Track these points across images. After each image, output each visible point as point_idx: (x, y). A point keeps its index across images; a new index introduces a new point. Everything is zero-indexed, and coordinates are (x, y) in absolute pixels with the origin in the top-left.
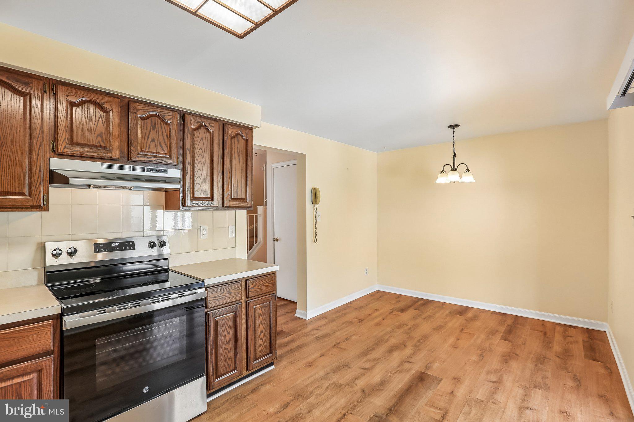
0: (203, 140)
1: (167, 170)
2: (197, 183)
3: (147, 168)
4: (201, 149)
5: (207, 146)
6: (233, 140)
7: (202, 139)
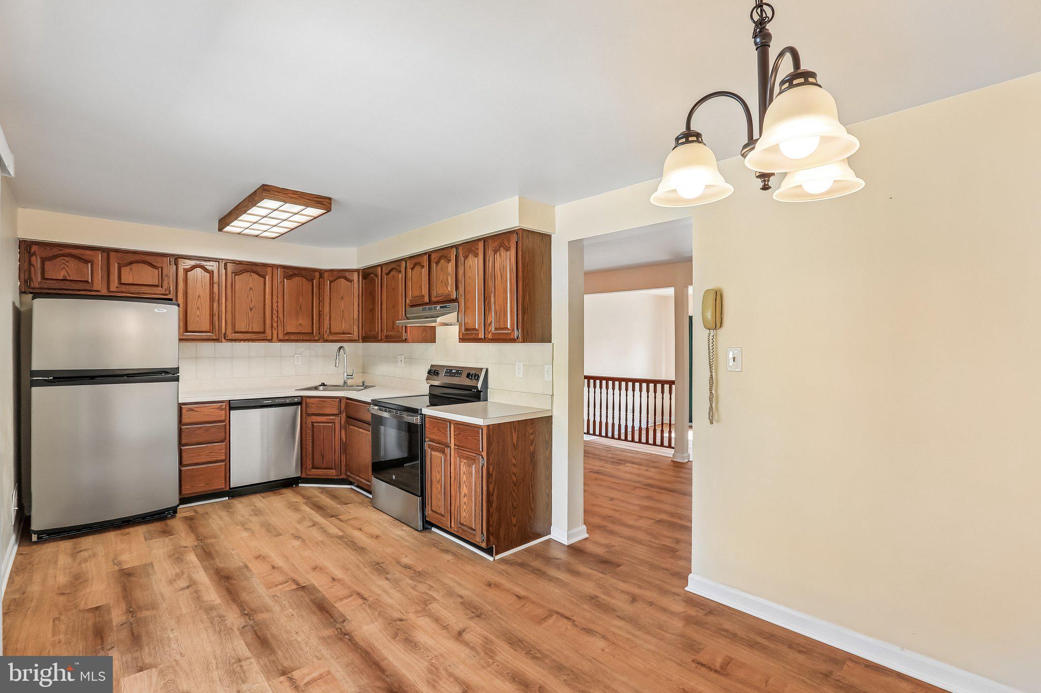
1: (449, 305)
2: (467, 315)
3: (440, 307)
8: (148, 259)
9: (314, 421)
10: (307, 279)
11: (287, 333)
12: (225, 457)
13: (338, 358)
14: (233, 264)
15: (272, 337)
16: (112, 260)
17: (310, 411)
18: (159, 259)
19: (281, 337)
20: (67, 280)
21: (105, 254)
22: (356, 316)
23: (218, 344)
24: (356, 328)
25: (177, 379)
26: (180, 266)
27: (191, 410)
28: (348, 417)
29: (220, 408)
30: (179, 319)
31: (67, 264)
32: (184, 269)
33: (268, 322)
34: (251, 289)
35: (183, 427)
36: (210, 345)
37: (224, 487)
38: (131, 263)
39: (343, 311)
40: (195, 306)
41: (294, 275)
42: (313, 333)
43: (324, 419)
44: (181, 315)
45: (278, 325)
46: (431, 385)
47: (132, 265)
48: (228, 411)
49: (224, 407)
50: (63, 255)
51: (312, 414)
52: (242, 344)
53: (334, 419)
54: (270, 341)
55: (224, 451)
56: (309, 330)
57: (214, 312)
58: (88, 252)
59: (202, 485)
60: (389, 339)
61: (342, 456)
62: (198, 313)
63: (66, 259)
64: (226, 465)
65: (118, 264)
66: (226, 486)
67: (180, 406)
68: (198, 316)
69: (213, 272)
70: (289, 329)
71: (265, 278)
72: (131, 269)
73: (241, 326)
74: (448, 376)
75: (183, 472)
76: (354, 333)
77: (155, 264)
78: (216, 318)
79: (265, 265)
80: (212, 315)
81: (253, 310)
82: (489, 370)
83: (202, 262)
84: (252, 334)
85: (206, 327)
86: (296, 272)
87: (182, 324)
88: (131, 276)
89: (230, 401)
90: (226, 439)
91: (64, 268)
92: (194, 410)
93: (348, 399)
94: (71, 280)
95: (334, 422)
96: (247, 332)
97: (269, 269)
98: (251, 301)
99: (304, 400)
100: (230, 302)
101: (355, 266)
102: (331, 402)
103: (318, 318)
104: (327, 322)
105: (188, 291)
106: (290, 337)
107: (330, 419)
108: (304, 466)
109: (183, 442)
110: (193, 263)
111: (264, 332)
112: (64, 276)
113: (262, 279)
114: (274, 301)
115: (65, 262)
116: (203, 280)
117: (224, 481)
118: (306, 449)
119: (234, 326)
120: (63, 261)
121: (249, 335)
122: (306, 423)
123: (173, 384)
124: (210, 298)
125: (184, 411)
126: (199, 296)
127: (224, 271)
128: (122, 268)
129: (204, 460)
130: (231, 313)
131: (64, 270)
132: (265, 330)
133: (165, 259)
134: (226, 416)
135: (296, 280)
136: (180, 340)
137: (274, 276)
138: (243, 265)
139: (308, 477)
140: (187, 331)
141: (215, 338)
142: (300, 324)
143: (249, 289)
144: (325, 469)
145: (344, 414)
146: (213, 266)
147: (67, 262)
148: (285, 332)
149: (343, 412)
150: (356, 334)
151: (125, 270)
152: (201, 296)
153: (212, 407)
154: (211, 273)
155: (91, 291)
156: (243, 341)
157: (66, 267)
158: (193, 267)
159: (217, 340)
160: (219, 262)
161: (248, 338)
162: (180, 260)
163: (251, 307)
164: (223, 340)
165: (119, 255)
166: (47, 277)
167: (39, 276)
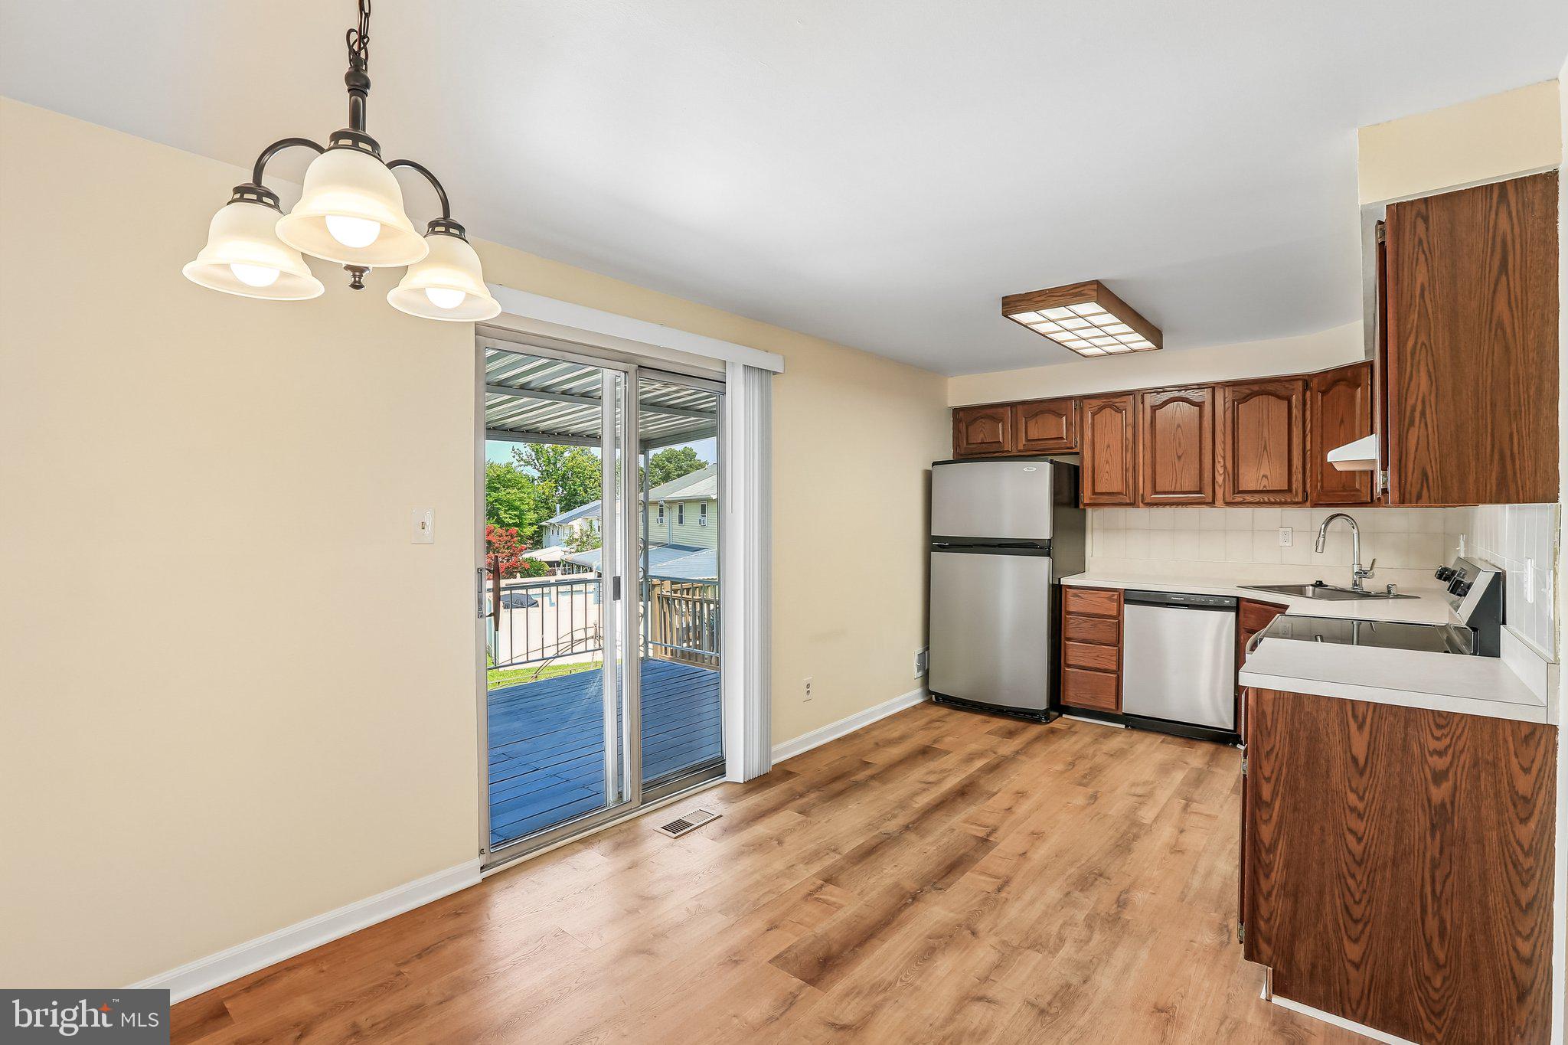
8: (1052, 406)
10: (1278, 397)
11: (1242, 492)
12: (1116, 666)
14: (1153, 395)
15: (1215, 499)
16: (1020, 414)
17: (1249, 624)
19: (1229, 498)
20: (985, 443)
21: (1014, 410)
23: (1131, 510)
25: (1047, 554)
26: (1085, 409)
27: (1075, 595)
29: (1110, 599)
31: (984, 426)
33: (1208, 474)
34: (1178, 426)
35: (1067, 616)
36: (1121, 512)
37: (1113, 708)
38: (1036, 415)
40: (1104, 459)
41: (1251, 394)
42: (1290, 490)
45: (1224, 478)
47: (1039, 416)
48: (1122, 604)
49: (1116, 597)
50: (982, 417)
51: (1250, 630)
52: (1168, 510)
54: (1212, 503)
55: (1114, 658)
56: (1282, 487)
57: (1128, 465)
58: (1000, 410)
59: (1087, 696)
62: (1107, 468)
63: (984, 420)
64: (1116, 677)
65: (1025, 418)
66: (1116, 706)
68: (1107, 472)
69: (1125, 410)
70: (1243, 485)
71: (1201, 406)
72: (1037, 422)
73: (1165, 482)
77: (1057, 412)
78: (1131, 475)
79: (1201, 387)
80: (1125, 470)
81: (1183, 458)
83: (1112, 400)
84: (1183, 496)
85: (1118, 487)
87: (1089, 483)
88: (1038, 430)
89: (1125, 590)
91: (983, 430)
92: (1079, 596)
94: (988, 444)
96: (1175, 493)
98: (1180, 446)
99: (1244, 603)
100: (1149, 450)
103: (1301, 464)
105: (1095, 440)
110: (1100, 402)
111: (1201, 492)
112: (983, 439)
113: (1197, 409)
114: (1218, 442)
115: (983, 424)
116: (1113, 423)
117: (1114, 699)
119: (1154, 482)
120: (981, 423)
121: (1177, 496)
124: (1122, 447)
125: (1068, 596)
126: (1109, 446)
127: (1140, 406)
128: (1028, 423)
129: (1091, 666)
130: (1151, 466)
131: (983, 432)
132: (1202, 488)
133: (1069, 403)
134: (1118, 610)
135: (1257, 400)
137: (1216, 402)
138: (1166, 393)
140: (1094, 493)
141: (1130, 502)
142: (1263, 476)
143: (1175, 427)
146: (1127, 402)
147: (985, 423)
148: (1237, 492)
151: (1032, 424)
152: (1111, 447)
153: (1101, 596)
154: (1122, 411)
155: (1003, 452)
156: (1168, 507)
158: (1101, 408)
159: (1132, 505)
160: (1133, 394)
161: (1177, 501)
162: (1088, 401)
163: (1179, 454)
164: (1141, 504)
165: (1026, 407)
166: (970, 442)
167: (965, 441)
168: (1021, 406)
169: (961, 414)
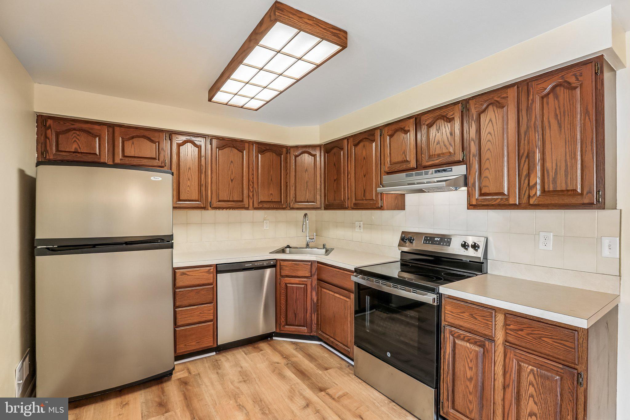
0: (492, 121)
1: (451, 169)
2: (485, 177)
3: (435, 171)
4: (490, 133)
5: (498, 126)
6: (545, 100)
7: (490, 120)
8: (147, 133)
9: (288, 282)
10: (276, 154)
11: (261, 202)
12: (214, 317)
13: (304, 223)
14: (217, 140)
15: (249, 206)
16: (117, 134)
17: (284, 273)
18: (156, 134)
19: (256, 205)
20: (79, 153)
21: (111, 130)
22: (318, 187)
23: (204, 212)
24: (318, 197)
25: (171, 247)
26: (173, 140)
27: (183, 274)
28: (319, 280)
29: (208, 272)
30: (173, 189)
31: (78, 137)
32: (177, 143)
33: (245, 192)
34: (232, 162)
35: (177, 290)
36: (197, 212)
37: (212, 344)
38: (133, 138)
39: (307, 182)
40: (186, 177)
41: (266, 150)
42: (281, 202)
43: (297, 280)
44: (175, 186)
45: (253, 194)
46: (402, 252)
47: (134, 139)
48: (215, 274)
49: (212, 270)
50: (74, 129)
51: (286, 276)
52: (224, 211)
53: (306, 281)
54: (247, 209)
55: (212, 311)
56: (277, 199)
57: (202, 183)
58: (97, 127)
59: (194, 343)
60: (357, 207)
61: (313, 315)
62: (189, 184)
63: (78, 133)
64: (214, 324)
65: (122, 138)
66: (214, 343)
67: (174, 270)
68: (189, 186)
69: (201, 146)
70: (262, 198)
71: (243, 153)
72: (133, 143)
73: (224, 196)
74: (426, 243)
75: (177, 332)
76: (317, 202)
77: (153, 139)
78: (203, 189)
79: (242, 142)
80: (200, 185)
81: (234, 181)
82: (491, 240)
83: (192, 138)
84: (233, 203)
85: (195, 196)
86: (268, 148)
87: (175, 193)
88: (133, 149)
89: (217, 264)
90: (213, 301)
91: (76, 141)
92: (186, 274)
93: (318, 262)
94: (82, 153)
95: (306, 285)
96: (229, 201)
97: (247, 145)
98: (232, 174)
99: (278, 262)
100: (215, 174)
101: (318, 142)
102: (303, 265)
103: (285, 188)
104: (292, 192)
105: (181, 163)
106: (263, 206)
107: (303, 281)
108: (278, 322)
109: (177, 304)
110: (184, 138)
111: (242, 201)
112: (76, 148)
113: (241, 153)
114: (250, 173)
115: (76, 135)
116: (193, 154)
117: (212, 339)
118: (280, 306)
119: (218, 195)
120: (74, 135)
121: (230, 203)
122: (280, 284)
123: (168, 251)
124: (198, 170)
125: (177, 275)
126: (190, 169)
127: (210, 146)
128: (125, 142)
129: (196, 321)
130: (215, 184)
131: (76, 143)
132: (243, 199)
133: (161, 134)
134: (213, 278)
135: (268, 154)
136: (174, 208)
137: (250, 151)
138: (225, 141)
139: (281, 332)
140: (180, 200)
141: (202, 206)
142: (271, 194)
143: (230, 162)
144: (297, 326)
145: (316, 277)
146: (201, 141)
147: (78, 135)
148: (259, 201)
149: (314, 274)
150: (318, 202)
151: (128, 144)
153: (203, 271)
154: (199, 147)
155: (99, 163)
157: (77, 141)
158: (185, 142)
159: (204, 208)
160: (205, 138)
161: (230, 206)
162: (173, 135)
163: (232, 179)
164: (209, 208)
165: (123, 129)
166: (60, 149)
167: (54, 148)
168: (118, 128)
169: (50, 122)
